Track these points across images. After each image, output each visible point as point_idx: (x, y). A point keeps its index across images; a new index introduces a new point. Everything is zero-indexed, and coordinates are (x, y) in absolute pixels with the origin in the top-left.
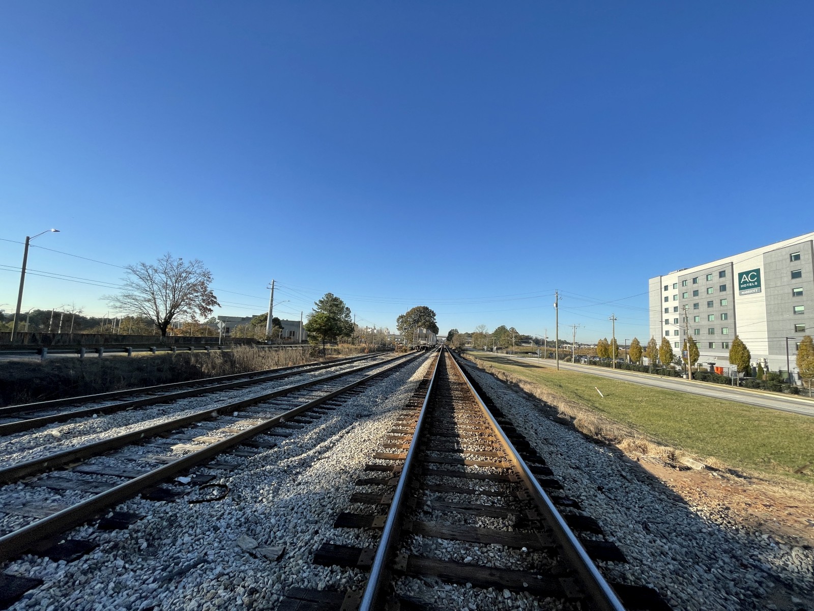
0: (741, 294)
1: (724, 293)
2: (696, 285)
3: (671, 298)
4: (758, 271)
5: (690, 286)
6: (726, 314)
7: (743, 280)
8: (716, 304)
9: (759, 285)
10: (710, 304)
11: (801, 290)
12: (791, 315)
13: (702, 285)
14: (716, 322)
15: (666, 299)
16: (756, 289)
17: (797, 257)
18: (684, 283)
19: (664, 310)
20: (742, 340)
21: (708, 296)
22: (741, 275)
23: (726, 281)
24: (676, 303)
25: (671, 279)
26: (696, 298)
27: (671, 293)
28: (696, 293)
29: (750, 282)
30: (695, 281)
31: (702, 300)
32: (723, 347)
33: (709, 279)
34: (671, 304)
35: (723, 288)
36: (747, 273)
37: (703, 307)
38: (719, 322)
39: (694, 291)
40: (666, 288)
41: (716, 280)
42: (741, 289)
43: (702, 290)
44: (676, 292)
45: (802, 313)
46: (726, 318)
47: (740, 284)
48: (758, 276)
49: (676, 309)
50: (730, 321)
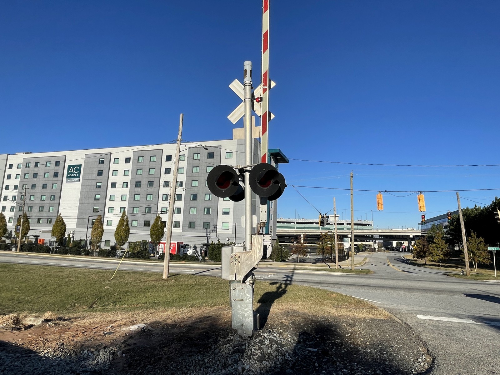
0: (67, 182)
1: (56, 179)
2: (36, 169)
3: (13, 177)
4: (80, 166)
5: (32, 169)
6: (54, 196)
7: (70, 171)
8: (49, 187)
9: (79, 177)
10: (44, 186)
11: (100, 184)
12: (92, 200)
13: (41, 170)
14: (46, 202)
15: (9, 177)
16: (76, 180)
17: (102, 162)
18: (27, 165)
19: (4, 187)
20: (63, 217)
21: (44, 179)
22: (70, 167)
23: (59, 169)
24: (17, 182)
25: (17, 159)
26: (35, 179)
27: (14, 172)
28: (35, 175)
29: (74, 173)
30: (36, 165)
31: (39, 182)
32: (48, 223)
33: (48, 165)
34: (12, 182)
35: (56, 175)
36: (74, 166)
37: (39, 187)
38: (49, 201)
39: (34, 174)
40: (11, 166)
41: (52, 167)
42: (68, 177)
43: (41, 174)
44: (19, 171)
45: (98, 199)
46: (54, 199)
47: (68, 174)
48: (80, 170)
49: (16, 187)
50: (56, 201)
